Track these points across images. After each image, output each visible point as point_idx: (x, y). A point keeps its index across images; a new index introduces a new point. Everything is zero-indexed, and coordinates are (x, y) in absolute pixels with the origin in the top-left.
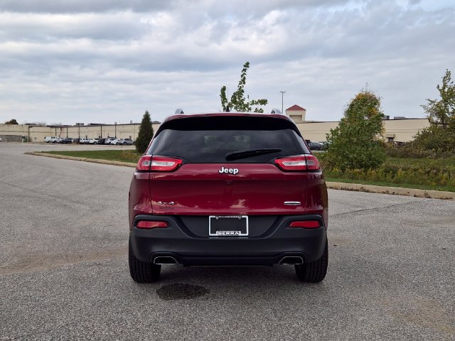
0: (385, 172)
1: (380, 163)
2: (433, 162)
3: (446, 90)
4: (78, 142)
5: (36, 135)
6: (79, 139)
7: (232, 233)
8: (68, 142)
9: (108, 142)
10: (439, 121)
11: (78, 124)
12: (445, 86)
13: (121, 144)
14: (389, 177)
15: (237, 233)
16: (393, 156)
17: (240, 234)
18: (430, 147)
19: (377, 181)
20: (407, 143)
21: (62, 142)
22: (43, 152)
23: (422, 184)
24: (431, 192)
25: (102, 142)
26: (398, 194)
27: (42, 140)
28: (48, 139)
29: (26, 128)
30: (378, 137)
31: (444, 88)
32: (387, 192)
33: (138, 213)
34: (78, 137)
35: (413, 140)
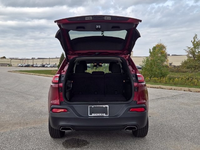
0: (169, 79)
1: (166, 75)
2: (190, 75)
3: (195, 43)
4: (33, 66)
5: (14, 63)
6: (33, 65)
7: (100, 115)
8: (28, 66)
9: (46, 66)
10: (192, 56)
11: (33, 58)
12: (195, 41)
13: (52, 67)
14: (171, 81)
15: (103, 115)
16: (172, 72)
17: (105, 115)
18: (188, 68)
19: (166, 83)
20: (178, 66)
21: (26, 66)
22: (16, 71)
23: (186, 85)
24: (191, 89)
25: (43, 66)
26: (176, 90)
27: (16, 65)
28: (20, 65)
29: (9, 60)
30: (165, 63)
31: (194, 42)
32: (171, 89)
33: (52, 104)
34: (32, 64)
35: (181, 64)
